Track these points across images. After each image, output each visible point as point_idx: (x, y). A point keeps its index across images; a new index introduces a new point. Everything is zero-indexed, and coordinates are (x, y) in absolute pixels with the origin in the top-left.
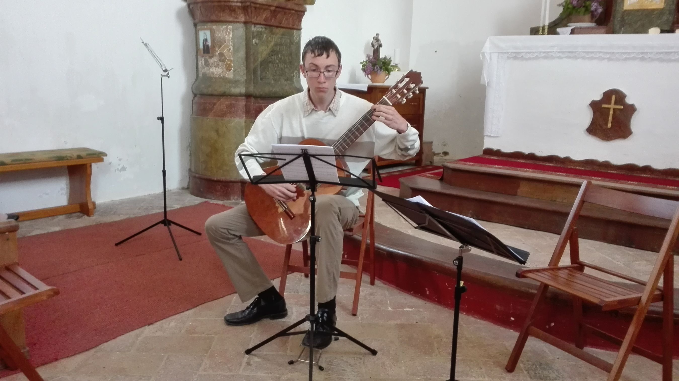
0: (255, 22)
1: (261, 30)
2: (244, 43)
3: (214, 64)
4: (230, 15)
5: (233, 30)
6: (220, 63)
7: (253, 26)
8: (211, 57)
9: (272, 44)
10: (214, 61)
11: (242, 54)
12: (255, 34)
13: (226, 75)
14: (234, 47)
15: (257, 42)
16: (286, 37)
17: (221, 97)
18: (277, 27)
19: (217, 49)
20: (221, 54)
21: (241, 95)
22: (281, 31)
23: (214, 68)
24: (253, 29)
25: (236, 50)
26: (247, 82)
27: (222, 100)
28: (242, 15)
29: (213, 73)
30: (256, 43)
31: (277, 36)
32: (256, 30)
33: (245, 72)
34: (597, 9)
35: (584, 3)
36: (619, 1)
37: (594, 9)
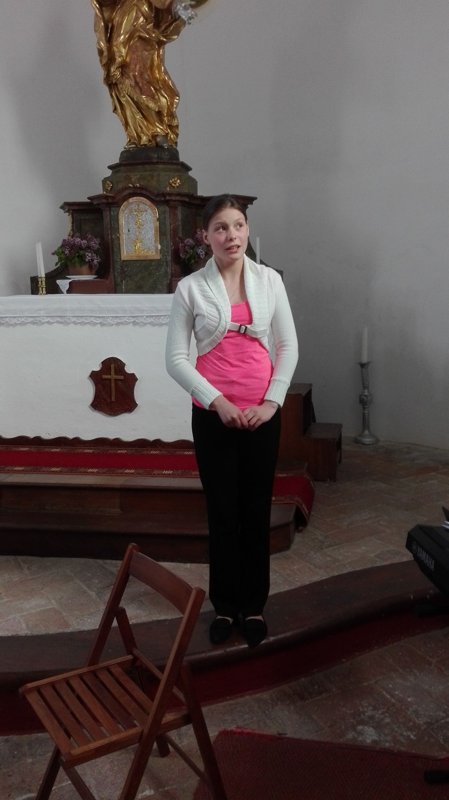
34: (93, 260)
35: (78, 252)
36: (115, 250)
37: (89, 259)
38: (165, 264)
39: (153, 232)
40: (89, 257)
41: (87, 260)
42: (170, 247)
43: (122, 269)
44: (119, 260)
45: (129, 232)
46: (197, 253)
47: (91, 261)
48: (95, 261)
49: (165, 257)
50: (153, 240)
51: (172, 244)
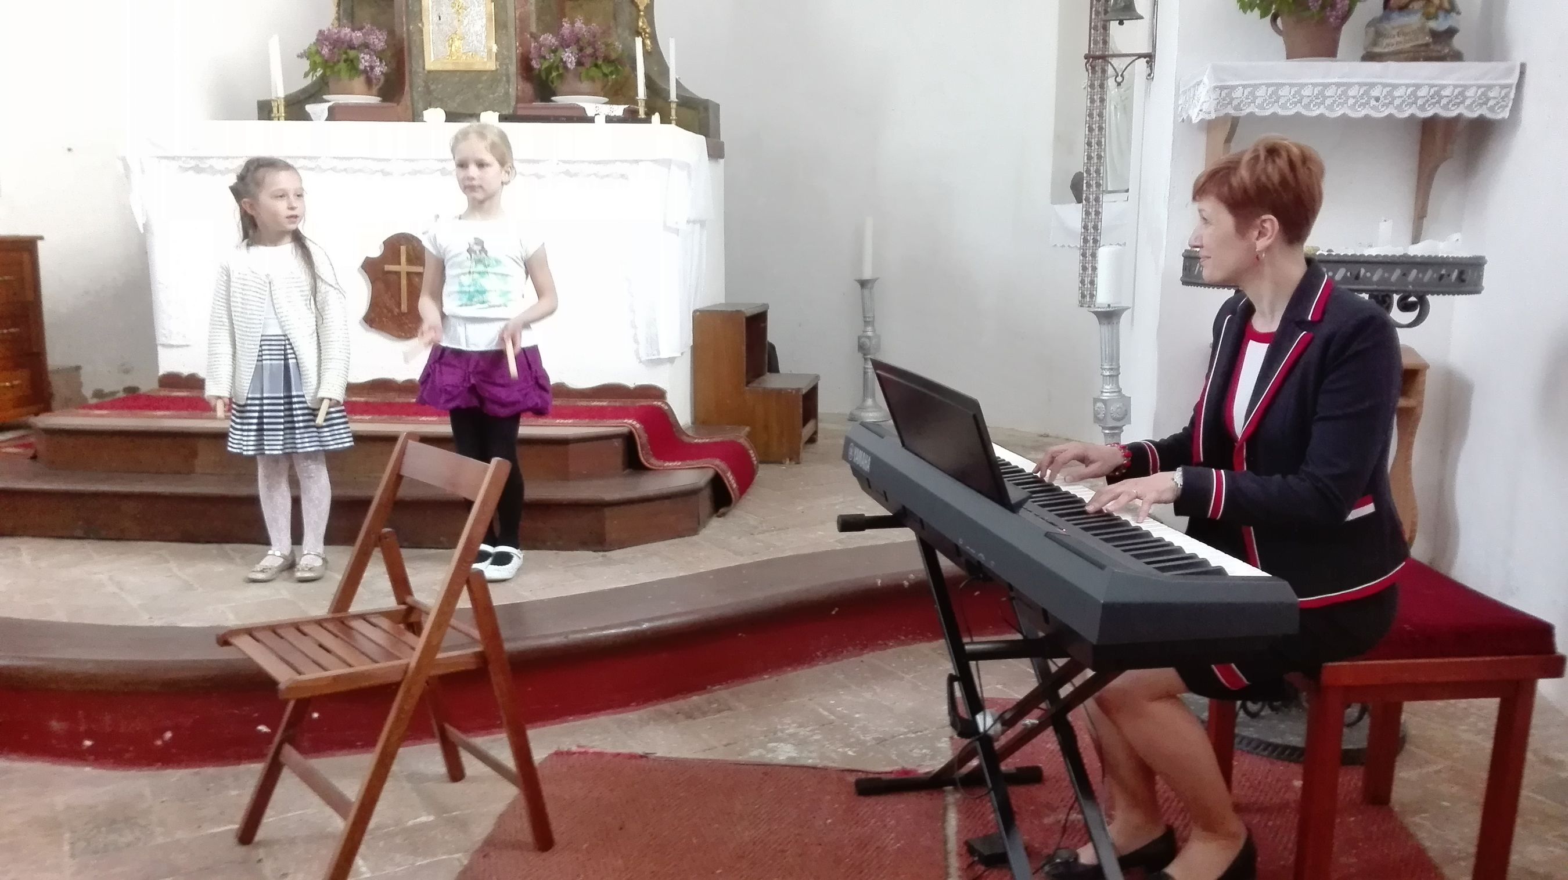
34: (372, 68)
35: (346, 53)
36: (415, 51)
37: (365, 66)
38: (504, 78)
39: (484, 20)
40: (365, 61)
41: (361, 67)
42: (514, 49)
43: (427, 87)
44: (421, 70)
45: (440, 19)
46: (562, 59)
47: (368, 69)
48: (378, 70)
49: (505, 67)
50: (484, 36)
51: (518, 44)
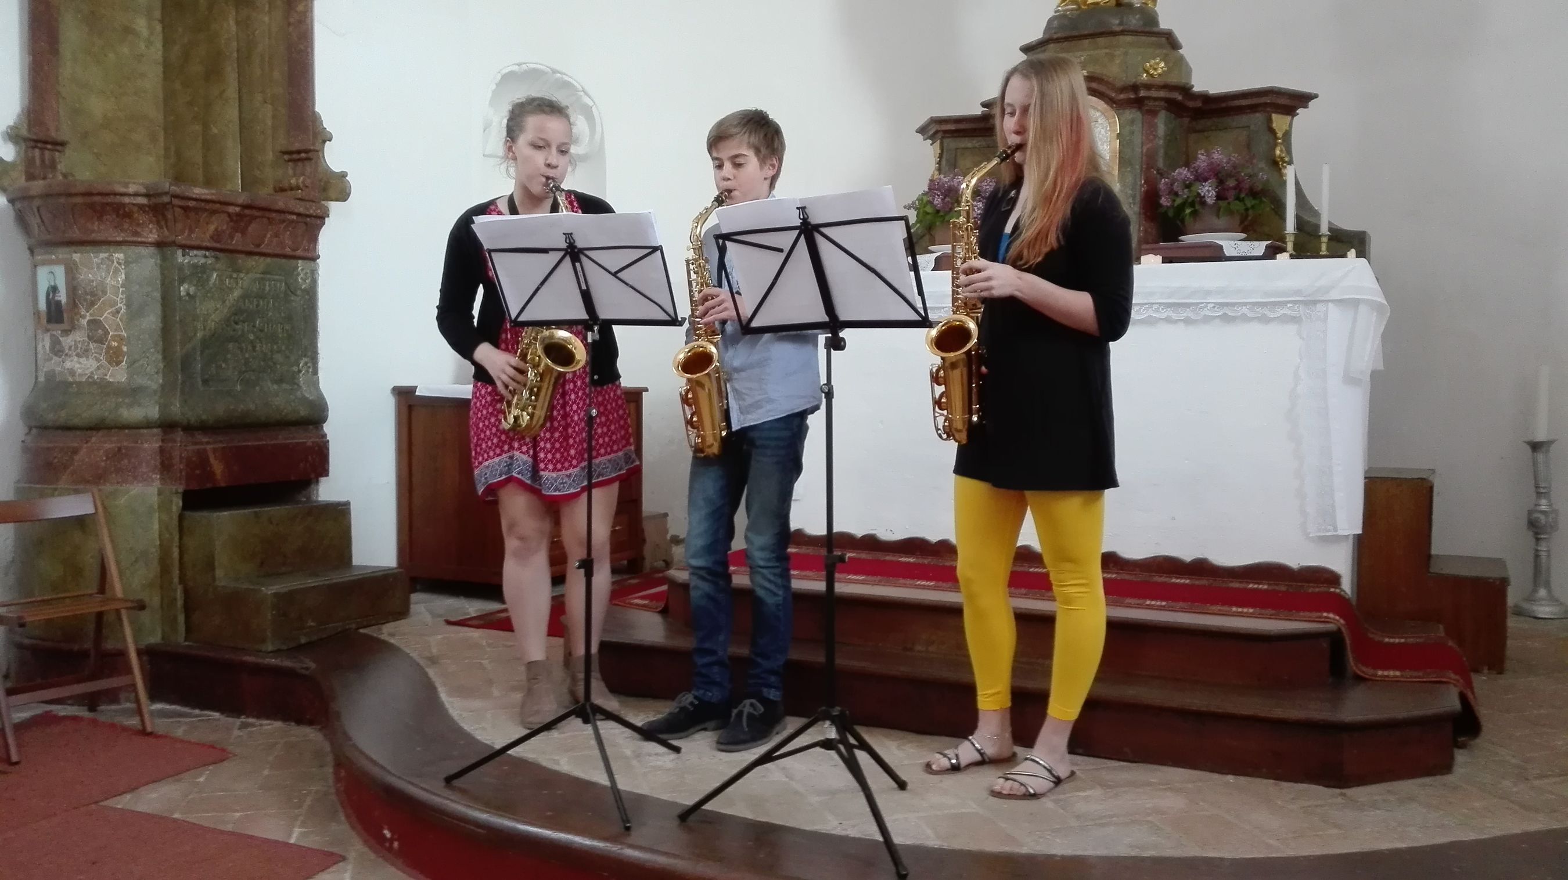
0: (188, 242)
1: (203, 261)
2: (157, 295)
3: (76, 348)
4: (118, 227)
5: (127, 263)
6: (92, 345)
7: (180, 252)
8: (66, 332)
9: (237, 293)
10: (75, 341)
11: (152, 320)
12: (187, 272)
13: (106, 375)
14: (128, 306)
15: (192, 290)
16: (277, 277)
17: (94, 433)
18: (250, 254)
19: (83, 312)
20: (95, 323)
21: (148, 425)
22: (262, 262)
23: (76, 359)
24: (180, 260)
25: (135, 312)
26: (166, 389)
27: (95, 438)
28: (151, 226)
29: (72, 372)
30: (188, 294)
31: (250, 275)
32: (189, 262)
33: (161, 365)
35: (957, 201)
42: (1138, 187)
46: (1199, 194)
